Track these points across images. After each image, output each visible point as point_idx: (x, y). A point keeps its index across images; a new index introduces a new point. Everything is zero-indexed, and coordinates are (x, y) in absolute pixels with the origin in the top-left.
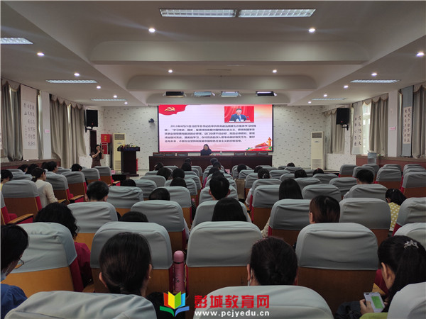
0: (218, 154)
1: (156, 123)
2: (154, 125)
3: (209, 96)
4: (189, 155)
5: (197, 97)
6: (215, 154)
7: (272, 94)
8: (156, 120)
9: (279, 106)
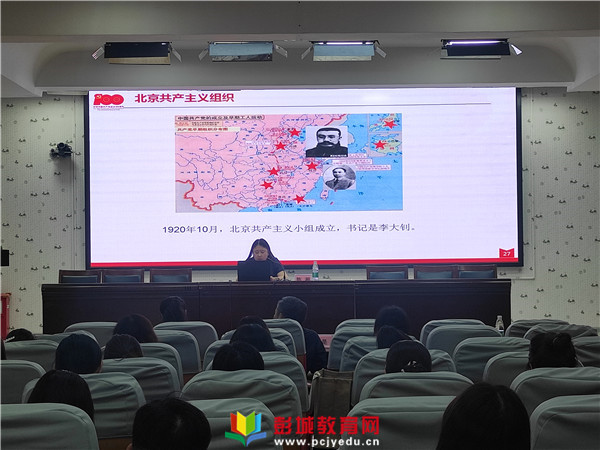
0: (303, 276)
5: (221, 62)
6: (292, 277)
7: (502, 48)
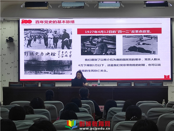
1: (16, 43)
2: (14, 45)
4: (57, 85)
8: (15, 38)
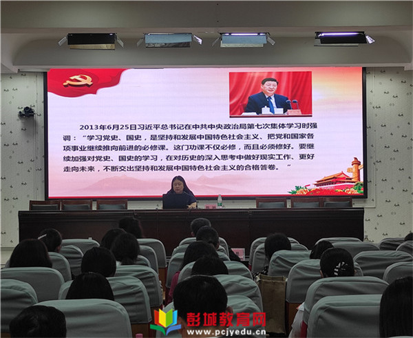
0: (211, 205)
2: (35, 124)
3: (187, 45)
9: (383, 71)
